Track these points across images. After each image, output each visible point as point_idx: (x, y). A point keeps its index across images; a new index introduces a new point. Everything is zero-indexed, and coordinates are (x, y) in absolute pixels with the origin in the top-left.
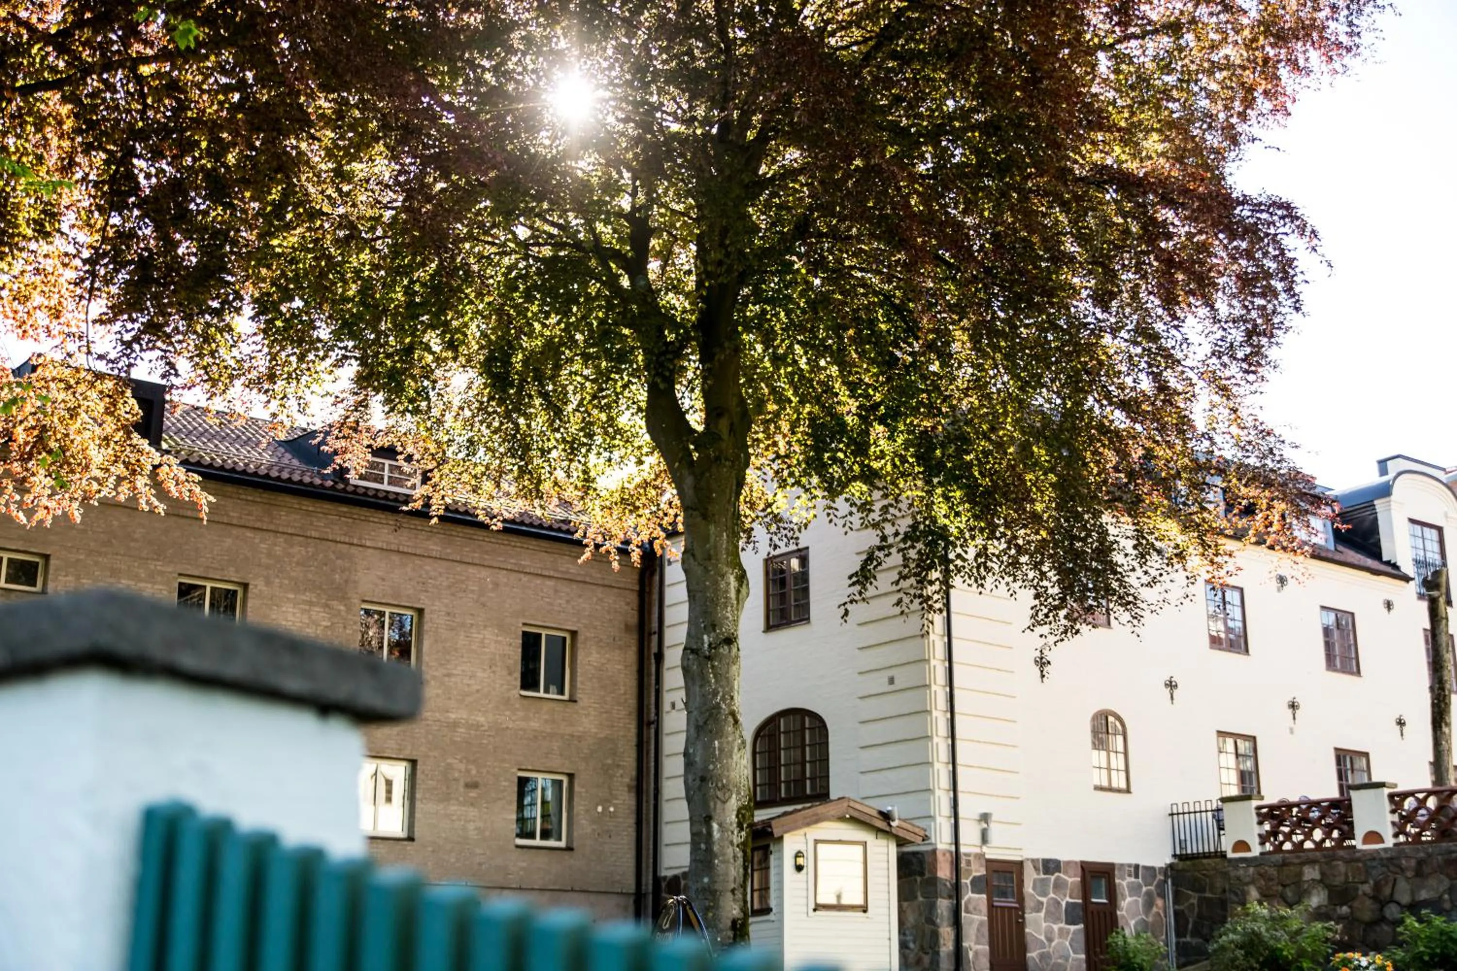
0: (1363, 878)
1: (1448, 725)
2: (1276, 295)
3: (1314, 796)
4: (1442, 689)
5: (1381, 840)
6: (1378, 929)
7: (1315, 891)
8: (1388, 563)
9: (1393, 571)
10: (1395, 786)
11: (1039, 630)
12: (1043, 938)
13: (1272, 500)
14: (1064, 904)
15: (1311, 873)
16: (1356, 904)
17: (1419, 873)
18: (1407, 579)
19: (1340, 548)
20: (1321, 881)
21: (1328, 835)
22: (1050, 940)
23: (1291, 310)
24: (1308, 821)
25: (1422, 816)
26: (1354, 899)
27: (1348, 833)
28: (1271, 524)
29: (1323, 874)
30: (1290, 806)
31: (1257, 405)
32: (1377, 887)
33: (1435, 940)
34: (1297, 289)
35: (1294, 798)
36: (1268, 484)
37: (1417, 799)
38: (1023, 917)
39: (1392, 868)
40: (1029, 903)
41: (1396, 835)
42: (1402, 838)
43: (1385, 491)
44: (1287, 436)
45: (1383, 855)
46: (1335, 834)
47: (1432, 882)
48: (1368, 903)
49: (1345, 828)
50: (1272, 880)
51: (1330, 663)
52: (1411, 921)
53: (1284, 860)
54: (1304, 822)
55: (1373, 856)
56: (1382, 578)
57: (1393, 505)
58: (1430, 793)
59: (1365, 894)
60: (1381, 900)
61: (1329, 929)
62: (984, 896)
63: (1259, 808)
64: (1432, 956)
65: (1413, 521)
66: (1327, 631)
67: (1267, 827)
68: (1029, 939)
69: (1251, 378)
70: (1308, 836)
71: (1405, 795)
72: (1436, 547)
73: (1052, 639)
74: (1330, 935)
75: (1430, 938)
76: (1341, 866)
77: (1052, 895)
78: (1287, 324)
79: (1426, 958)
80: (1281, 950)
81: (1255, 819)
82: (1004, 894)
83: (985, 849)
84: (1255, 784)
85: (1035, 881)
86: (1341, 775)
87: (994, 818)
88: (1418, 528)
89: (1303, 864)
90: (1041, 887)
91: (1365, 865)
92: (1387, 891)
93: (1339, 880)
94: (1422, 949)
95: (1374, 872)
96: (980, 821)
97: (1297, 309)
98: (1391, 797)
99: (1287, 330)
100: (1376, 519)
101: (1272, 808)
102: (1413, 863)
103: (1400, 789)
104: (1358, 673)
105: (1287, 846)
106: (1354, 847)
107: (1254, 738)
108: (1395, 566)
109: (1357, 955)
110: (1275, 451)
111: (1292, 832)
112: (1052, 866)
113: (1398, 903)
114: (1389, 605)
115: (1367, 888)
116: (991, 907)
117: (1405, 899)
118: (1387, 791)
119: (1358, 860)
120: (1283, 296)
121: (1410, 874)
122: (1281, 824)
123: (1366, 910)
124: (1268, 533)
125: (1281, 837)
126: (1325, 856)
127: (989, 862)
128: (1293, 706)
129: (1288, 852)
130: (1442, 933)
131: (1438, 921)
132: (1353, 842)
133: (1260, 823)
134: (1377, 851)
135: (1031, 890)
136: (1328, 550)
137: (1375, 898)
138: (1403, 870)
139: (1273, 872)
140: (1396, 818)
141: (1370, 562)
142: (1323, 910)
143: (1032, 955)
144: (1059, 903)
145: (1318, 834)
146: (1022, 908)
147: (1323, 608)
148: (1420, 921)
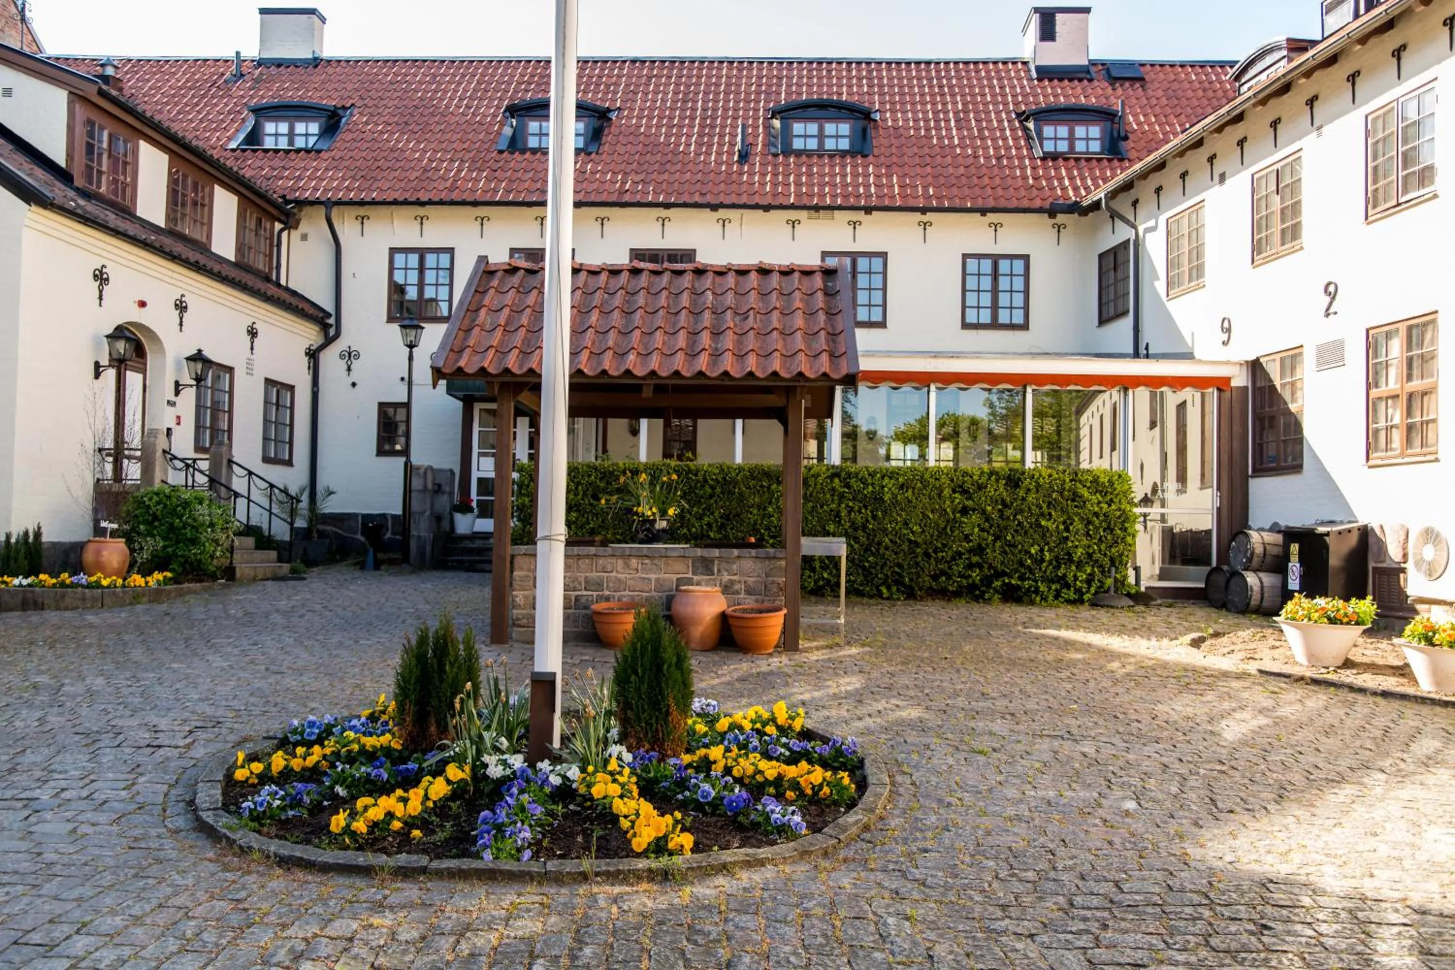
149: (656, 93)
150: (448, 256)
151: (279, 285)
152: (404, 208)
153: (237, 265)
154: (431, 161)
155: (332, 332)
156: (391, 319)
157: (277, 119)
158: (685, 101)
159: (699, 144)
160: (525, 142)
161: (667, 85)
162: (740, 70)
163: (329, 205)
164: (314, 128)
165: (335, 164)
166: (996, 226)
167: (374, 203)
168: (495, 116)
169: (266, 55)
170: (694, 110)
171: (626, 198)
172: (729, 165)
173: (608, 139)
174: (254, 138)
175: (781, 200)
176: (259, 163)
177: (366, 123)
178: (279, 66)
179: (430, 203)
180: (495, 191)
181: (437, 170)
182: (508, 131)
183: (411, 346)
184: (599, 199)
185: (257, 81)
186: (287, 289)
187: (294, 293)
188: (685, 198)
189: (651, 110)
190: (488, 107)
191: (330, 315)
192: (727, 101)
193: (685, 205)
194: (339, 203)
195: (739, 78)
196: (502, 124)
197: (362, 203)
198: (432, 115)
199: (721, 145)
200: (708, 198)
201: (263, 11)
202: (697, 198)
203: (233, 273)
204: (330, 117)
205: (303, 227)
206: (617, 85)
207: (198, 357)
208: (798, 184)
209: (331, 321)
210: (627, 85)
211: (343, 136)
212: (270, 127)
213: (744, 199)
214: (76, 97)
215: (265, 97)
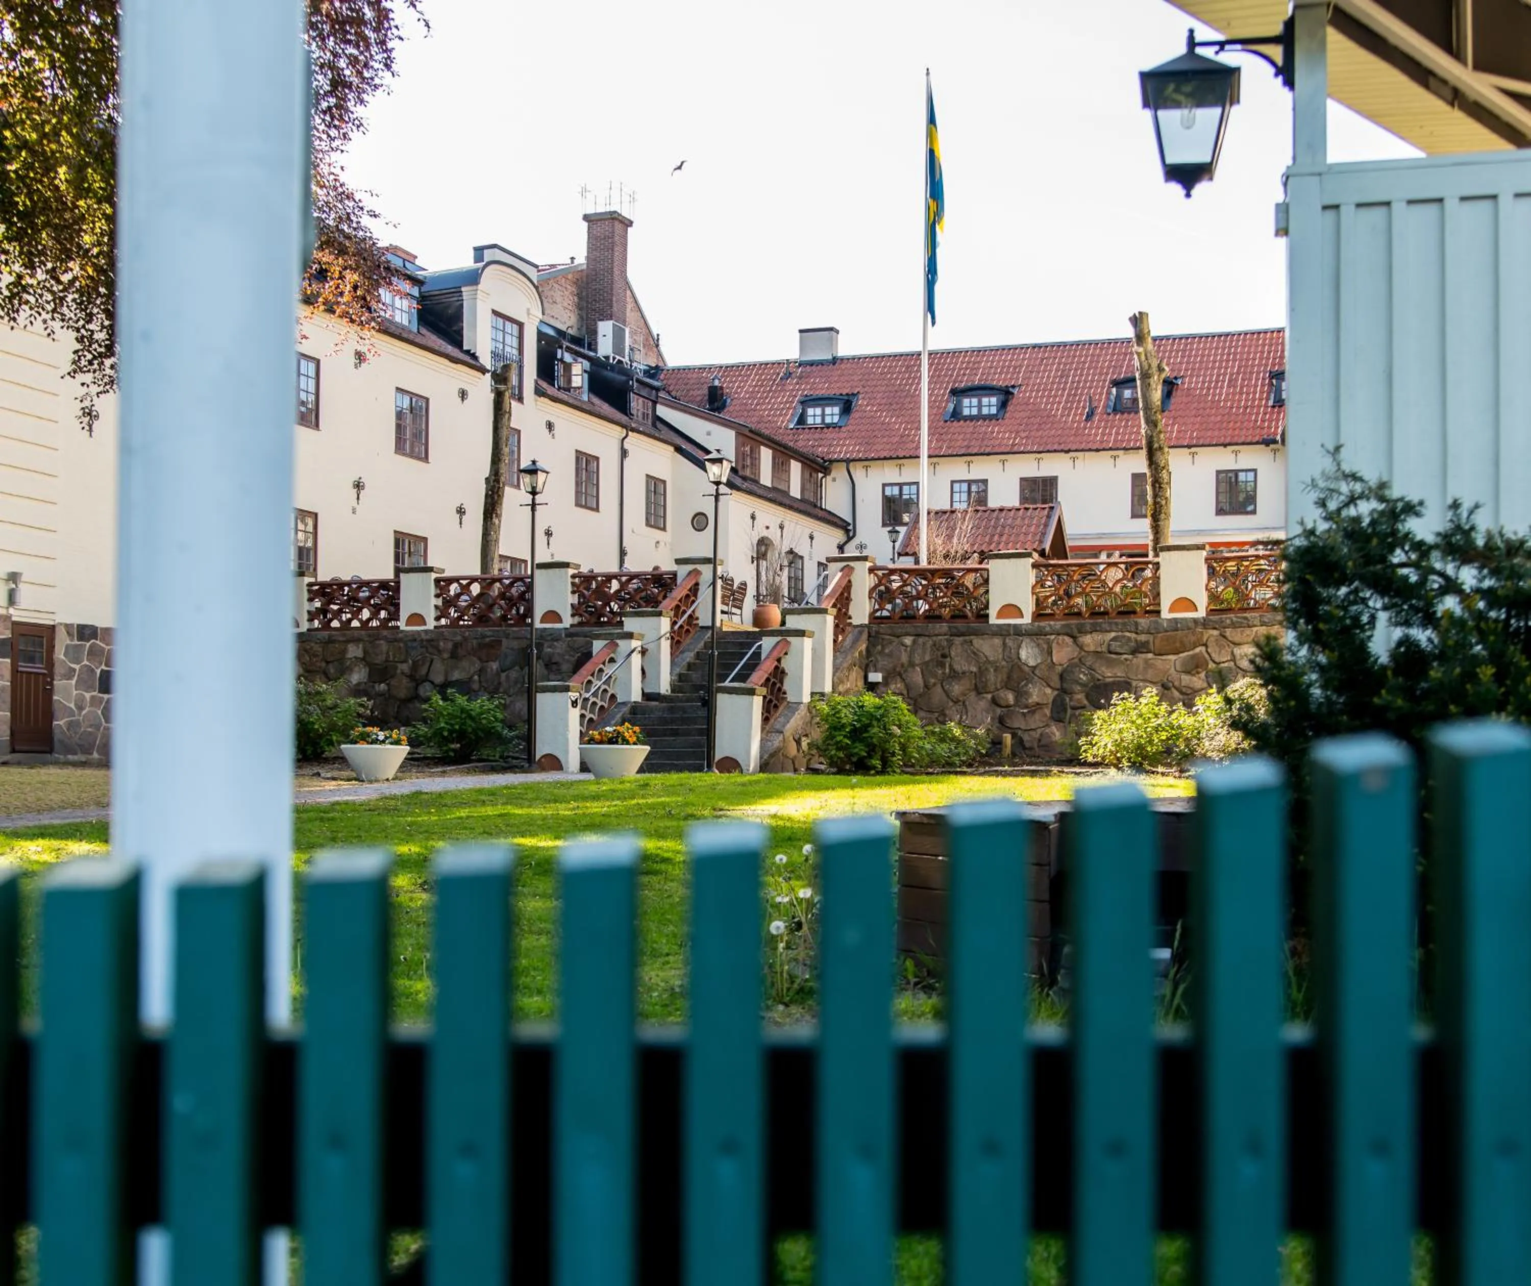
0: (403, 657)
1: (499, 516)
2: (368, 47)
3: (366, 577)
4: (497, 481)
5: (424, 623)
6: (411, 706)
7: (356, 669)
8: (468, 352)
9: (471, 361)
10: (443, 571)
11: (81, 378)
12: (72, 706)
13: (345, 268)
14: (98, 672)
15: (354, 651)
16: (393, 682)
17: (454, 655)
18: (483, 370)
19: (424, 331)
20: (363, 659)
21: (375, 615)
22: (80, 708)
23: (381, 66)
24: (357, 600)
25: (464, 601)
26: (392, 677)
27: (394, 615)
28: (342, 294)
29: (365, 652)
30: (341, 585)
31: (338, 165)
32: (415, 666)
33: (457, 717)
34: (390, 45)
35: (346, 578)
36: (342, 252)
37: (460, 584)
38: (51, 684)
39: (430, 650)
40: (58, 670)
41: (438, 619)
42: (443, 621)
43: (473, 278)
44: (368, 203)
45: (423, 636)
46: (383, 614)
47: (465, 663)
48: (405, 680)
49: (392, 609)
50: (316, 656)
51: (400, 447)
52: (437, 699)
53: (330, 636)
54: (353, 602)
55: (414, 638)
56: (459, 367)
57: (480, 295)
58: (473, 580)
59: (403, 673)
60: (416, 680)
61: (362, 705)
62: (9, 660)
63: (310, 585)
64: (451, 732)
65: (495, 313)
66: (399, 415)
67: (318, 604)
68: (56, 706)
69: (333, 132)
70: (356, 614)
71: (450, 581)
72: (515, 343)
73: (94, 389)
74: (361, 710)
75: (451, 716)
76: (383, 646)
77: (86, 662)
78: (377, 81)
79: (446, 734)
80: (313, 723)
81: (306, 595)
82: (31, 660)
83: (11, 611)
84: (312, 562)
85: (67, 647)
86: (397, 558)
87: (23, 578)
88: (500, 320)
89: (348, 641)
90: (73, 653)
91: (406, 645)
92: (423, 671)
93: (379, 660)
94: (442, 725)
95: (413, 653)
96: (8, 580)
97: (388, 67)
98: (437, 581)
99: (376, 87)
100: (462, 305)
101: (323, 585)
102: (450, 645)
103: (447, 574)
104: (426, 459)
105: (335, 624)
106: (398, 627)
107: (316, 515)
108: (474, 356)
109: (375, 730)
110: (353, 218)
111: (340, 611)
112: (87, 632)
113: (432, 683)
114: (463, 394)
115: (405, 667)
116: (15, 671)
117: (439, 679)
118: (434, 576)
119: (400, 640)
120: (374, 49)
121: (446, 655)
122: (331, 602)
123: (402, 687)
124: (338, 303)
125: (329, 616)
126: (370, 636)
127: (16, 624)
128: (358, 486)
129: (335, 629)
130: (463, 710)
131: (461, 700)
132: (399, 624)
133: (311, 600)
134: (418, 632)
135: (62, 657)
136: (410, 332)
137: (411, 677)
138: (439, 651)
139: (317, 648)
140: (439, 602)
141: (450, 349)
142: (361, 688)
143: (60, 723)
144: (93, 671)
145: (366, 614)
146: (51, 675)
147: (398, 389)
148: (445, 699)
149: (1045, 371)
150: (915, 487)
151: (822, 509)
152: (890, 461)
153: (801, 500)
154: (905, 429)
155: (851, 534)
156: (884, 525)
157: (814, 406)
158: (1062, 377)
159: (1064, 408)
160: (961, 412)
161: (1053, 364)
162: (1101, 349)
163: (848, 461)
164: (836, 410)
165: (850, 435)
166: (1236, 453)
167: (873, 459)
168: (943, 395)
169: (802, 359)
170: (1066, 383)
171: (1016, 449)
172: (1079, 422)
173: (1010, 408)
174: (802, 420)
175: (1104, 445)
176: (807, 437)
177: (867, 405)
178: (812, 365)
179: (904, 457)
180: (941, 448)
181: (908, 436)
182: (951, 406)
183: (894, 542)
184: (999, 451)
185: (800, 378)
186: (825, 510)
187: (830, 512)
188: (1049, 447)
189: (1040, 384)
190: (940, 389)
191: (849, 524)
192: (1088, 375)
193: (1048, 451)
194: (854, 460)
195: (1099, 356)
196: (947, 401)
197: (867, 460)
198: (906, 396)
199: (1077, 408)
200: (1062, 447)
201: (801, 331)
202: (1056, 447)
203: (802, 506)
204: (845, 403)
205: (833, 474)
206: (1021, 366)
207: (791, 552)
208: (1117, 433)
209: (851, 527)
210: (1028, 366)
211: (854, 415)
212: (810, 411)
213: (1083, 446)
214: (738, 434)
215: (806, 390)
